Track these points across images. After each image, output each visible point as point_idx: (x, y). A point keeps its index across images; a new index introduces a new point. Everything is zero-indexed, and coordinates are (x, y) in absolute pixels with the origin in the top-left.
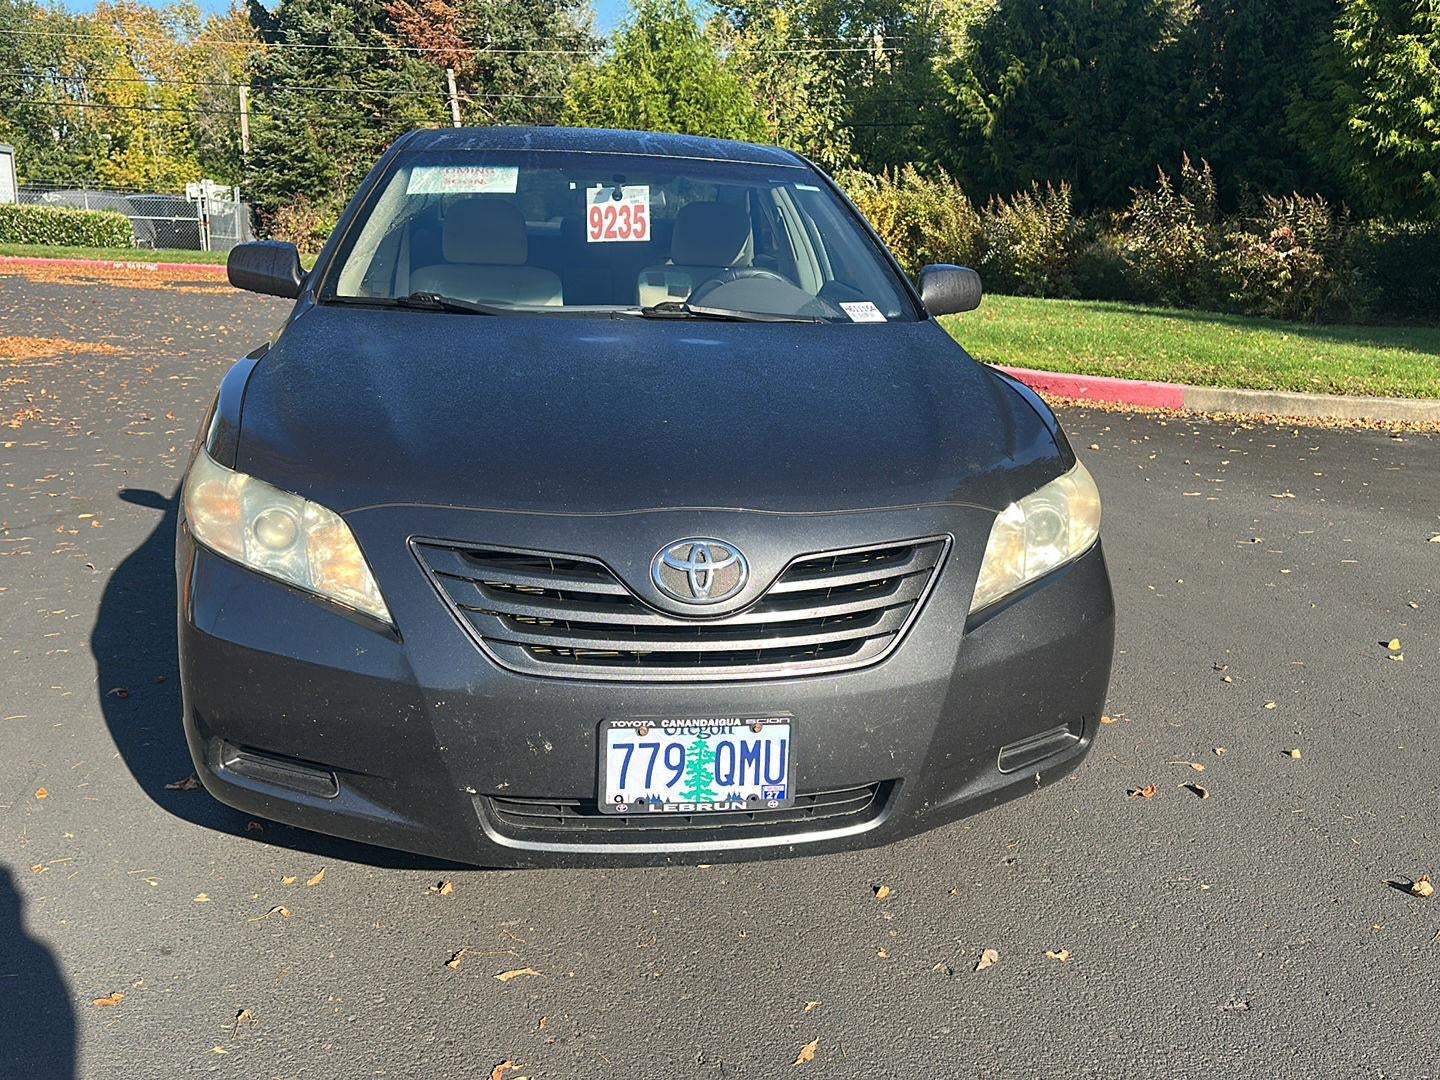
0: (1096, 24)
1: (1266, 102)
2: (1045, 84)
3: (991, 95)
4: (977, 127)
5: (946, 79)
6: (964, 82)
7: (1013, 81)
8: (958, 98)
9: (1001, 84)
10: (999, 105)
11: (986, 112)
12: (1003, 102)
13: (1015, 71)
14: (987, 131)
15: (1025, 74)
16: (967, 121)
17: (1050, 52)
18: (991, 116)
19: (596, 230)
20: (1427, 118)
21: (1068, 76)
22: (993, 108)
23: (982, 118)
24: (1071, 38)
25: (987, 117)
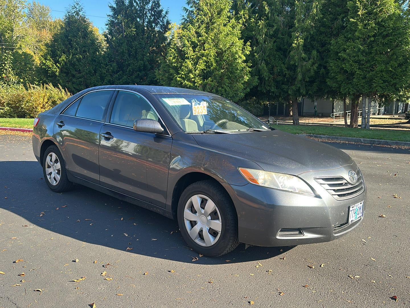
0: (84, 47)
1: (131, 70)
2: (73, 62)
3: (57, 64)
4: (54, 73)
5: (41, 58)
6: (47, 59)
7: (63, 60)
8: (46, 64)
9: (60, 61)
10: (60, 67)
11: (56, 68)
12: (61, 66)
13: (63, 57)
14: (57, 74)
15: (67, 59)
16: (50, 71)
17: (72, 53)
18: (58, 69)
19: (195, 112)
20: (193, 78)
21: (79, 60)
22: (58, 67)
23: (55, 70)
24: (78, 49)
25: (57, 70)
